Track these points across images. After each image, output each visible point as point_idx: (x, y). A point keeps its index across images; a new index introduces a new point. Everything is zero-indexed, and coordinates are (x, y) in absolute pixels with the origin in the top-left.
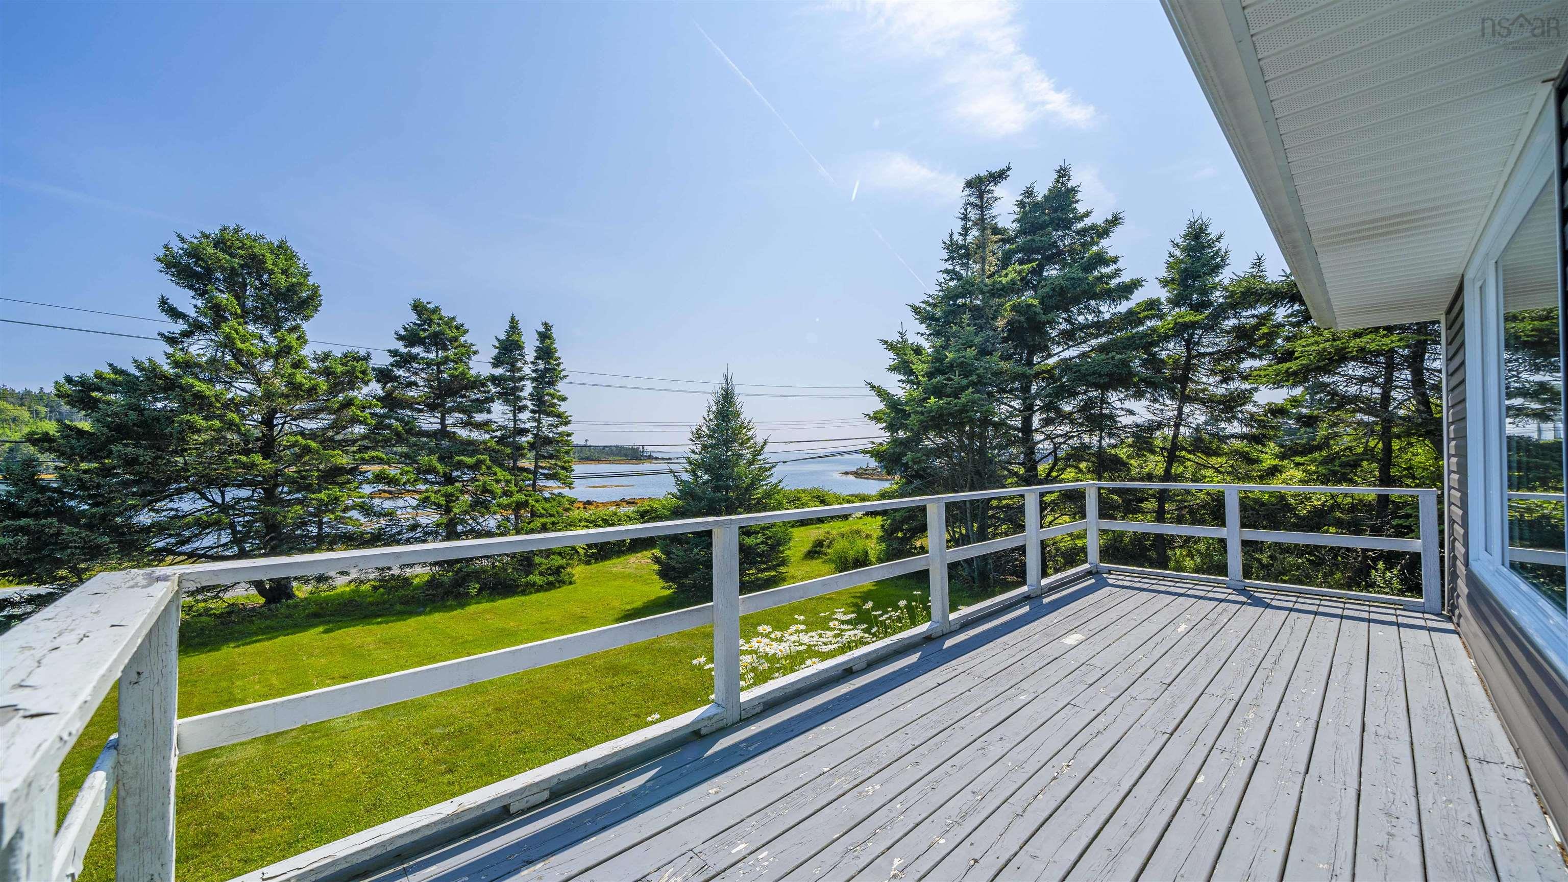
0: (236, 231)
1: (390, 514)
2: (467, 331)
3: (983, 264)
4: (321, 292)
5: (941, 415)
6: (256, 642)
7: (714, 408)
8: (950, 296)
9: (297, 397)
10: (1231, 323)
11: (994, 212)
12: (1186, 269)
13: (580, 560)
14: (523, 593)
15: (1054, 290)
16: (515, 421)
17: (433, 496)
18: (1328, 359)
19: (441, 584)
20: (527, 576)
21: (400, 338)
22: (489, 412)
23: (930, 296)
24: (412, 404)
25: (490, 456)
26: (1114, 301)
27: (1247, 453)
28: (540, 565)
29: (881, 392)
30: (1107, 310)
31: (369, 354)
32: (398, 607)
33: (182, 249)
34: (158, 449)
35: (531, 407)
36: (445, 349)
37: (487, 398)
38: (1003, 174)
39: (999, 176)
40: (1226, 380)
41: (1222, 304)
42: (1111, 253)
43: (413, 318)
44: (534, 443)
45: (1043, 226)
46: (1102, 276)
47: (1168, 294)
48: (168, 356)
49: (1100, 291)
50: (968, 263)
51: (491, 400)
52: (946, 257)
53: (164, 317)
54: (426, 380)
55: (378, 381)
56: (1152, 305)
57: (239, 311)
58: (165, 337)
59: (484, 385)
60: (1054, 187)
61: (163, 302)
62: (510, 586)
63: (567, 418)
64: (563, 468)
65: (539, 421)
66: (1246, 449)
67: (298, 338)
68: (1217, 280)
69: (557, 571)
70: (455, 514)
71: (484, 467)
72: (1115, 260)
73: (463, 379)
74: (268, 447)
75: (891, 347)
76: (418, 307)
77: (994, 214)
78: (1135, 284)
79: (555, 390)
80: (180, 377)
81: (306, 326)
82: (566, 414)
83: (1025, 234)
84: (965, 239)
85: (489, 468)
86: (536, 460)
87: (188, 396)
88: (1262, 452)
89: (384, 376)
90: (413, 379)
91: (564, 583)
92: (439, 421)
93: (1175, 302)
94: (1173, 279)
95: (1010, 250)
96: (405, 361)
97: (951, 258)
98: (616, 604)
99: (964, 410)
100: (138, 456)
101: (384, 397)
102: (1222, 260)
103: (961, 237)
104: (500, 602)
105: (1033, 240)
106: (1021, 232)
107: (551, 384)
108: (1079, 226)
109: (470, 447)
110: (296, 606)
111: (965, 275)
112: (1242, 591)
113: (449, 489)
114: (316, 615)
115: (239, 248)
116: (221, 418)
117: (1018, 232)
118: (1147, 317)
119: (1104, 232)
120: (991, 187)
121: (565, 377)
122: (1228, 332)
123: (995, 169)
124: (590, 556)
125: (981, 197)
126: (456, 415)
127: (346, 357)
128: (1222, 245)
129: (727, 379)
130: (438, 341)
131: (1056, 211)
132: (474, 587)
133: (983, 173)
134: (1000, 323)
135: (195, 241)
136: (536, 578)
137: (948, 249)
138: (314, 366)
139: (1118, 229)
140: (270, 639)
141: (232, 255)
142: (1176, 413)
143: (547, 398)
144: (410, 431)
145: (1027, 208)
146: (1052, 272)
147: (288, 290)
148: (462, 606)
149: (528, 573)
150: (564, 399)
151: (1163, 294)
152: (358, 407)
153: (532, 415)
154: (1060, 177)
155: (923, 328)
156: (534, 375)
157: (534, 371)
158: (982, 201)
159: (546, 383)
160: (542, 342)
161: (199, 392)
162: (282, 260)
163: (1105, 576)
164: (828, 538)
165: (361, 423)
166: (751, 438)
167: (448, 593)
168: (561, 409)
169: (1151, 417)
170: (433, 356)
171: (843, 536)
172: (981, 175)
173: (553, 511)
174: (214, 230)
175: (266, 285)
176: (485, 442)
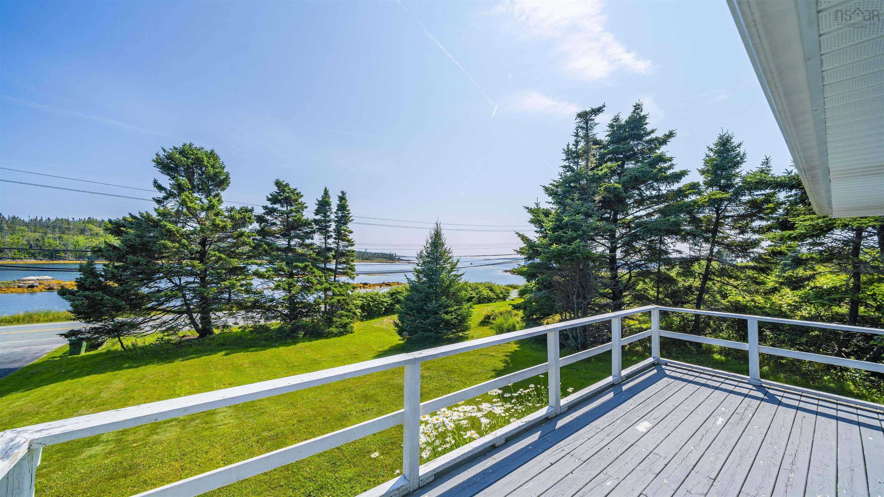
0: (191, 145)
1: (260, 293)
2: (302, 196)
3: (587, 163)
4: (230, 176)
5: (560, 254)
6: (192, 358)
7: (430, 241)
8: (566, 181)
9: (217, 231)
10: (746, 198)
11: (594, 131)
12: (717, 164)
13: (358, 319)
14: (327, 337)
15: (631, 178)
16: (326, 243)
17: (282, 284)
18: (820, 230)
19: (284, 332)
20: (329, 328)
21: (269, 199)
22: (312, 239)
23: (555, 181)
24: (274, 234)
25: (312, 263)
26: (669, 183)
27: (756, 278)
28: (336, 322)
29: (524, 238)
30: (664, 188)
31: (253, 208)
32: (263, 342)
33: (164, 155)
34: (150, 257)
35: (334, 236)
36: (291, 205)
37: (311, 231)
38: (601, 109)
39: (598, 111)
40: (742, 232)
41: (740, 186)
42: (668, 155)
43: (275, 189)
44: (335, 255)
45: (625, 139)
46: (662, 168)
47: (705, 179)
48: (156, 210)
49: (661, 178)
50: (578, 162)
51: (314, 232)
52: (565, 158)
53: (155, 189)
54: (281, 222)
55: (257, 222)
56: (694, 187)
57: (190, 187)
58: (156, 200)
59: (310, 224)
60: (632, 116)
61: (155, 182)
62: (320, 333)
63: (352, 242)
64: (350, 269)
65: (338, 244)
66: (755, 275)
67: (219, 200)
68: (737, 171)
69: (345, 326)
70: (293, 294)
71: (308, 269)
72: (670, 159)
73: (299, 222)
74: (202, 256)
75: (531, 211)
76: (278, 184)
77: (595, 133)
78: (683, 174)
79: (347, 227)
80: (161, 221)
81: (223, 194)
82: (352, 240)
83: (613, 143)
84: (577, 148)
85: (311, 269)
86: (336, 264)
87: (164, 231)
88: (767, 278)
89: (260, 219)
90: (275, 221)
91: (348, 332)
92: (287, 243)
93: (709, 184)
94: (708, 170)
95: (604, 153)
96: (270, 211)
97: (568, 159)
98: (375, 347)
99: (573, 252)
100: (140, 261)
101: (260, 231)
102: (741, 159)
103: (574, 147)
104: (314, 342)
105: (619, 147)
106: (611, 142)
107: (345, 224)
108: (648, 138)
109: (302, 258)
110: (213, 339)
111: (576, 168)
112: (760, 388)
113: (290, 280)
114: (222, 345)
115: (191, 154)
116: (179, 242)
117: (609, 142)
118: (690, 194)
119: (663, 141)
120: (593, 117)
121: (352, 220)
122: (745, 204)
123: (596, 107)
124: (363, 317)
125: (586, 123)
126: (296, 240)
127: (242, 209)
128: (741, 150)
129: (437, 225)
130: (288, 201)
131: (633, 129)
132: (301, 334)
133: (588, 109)
134: (597, 198)
135: (171, 151)
136: (334, 330)
137: (566, 153)
138: (226, 214)
139: (672, 140)
140: (199, 357)
141: (188, 158)
142: (709, 252)
143: (342, 231)
144: (272, 249)
145: (615, 128)
146: (630, 165)
147: (214, 175)
148: (295, 343)
149: (330, 327)
150: (351, 232)
151: (701, 179)
152: (246, 237)
153: (334, 240)
154: (636, 109)
155: (550, 199)
156: (336, 219)
157: (336, 217)
158: (587, 125)
159: (342, 223)
160: (341, 201)
161: (169, 229)
162: (212, 162)
163: (664, 367)
164: (493, 315)
165: (247, 245)
166: (450, 258)
167: (288, 335)
168: (350, 238)
169: (692, 253)
170: (285, 209)
171: (501, 314)
172: (587, 110)
173: (344, 293)
174: (179, 146)
175: (204, 173)
176: (310, 255)
